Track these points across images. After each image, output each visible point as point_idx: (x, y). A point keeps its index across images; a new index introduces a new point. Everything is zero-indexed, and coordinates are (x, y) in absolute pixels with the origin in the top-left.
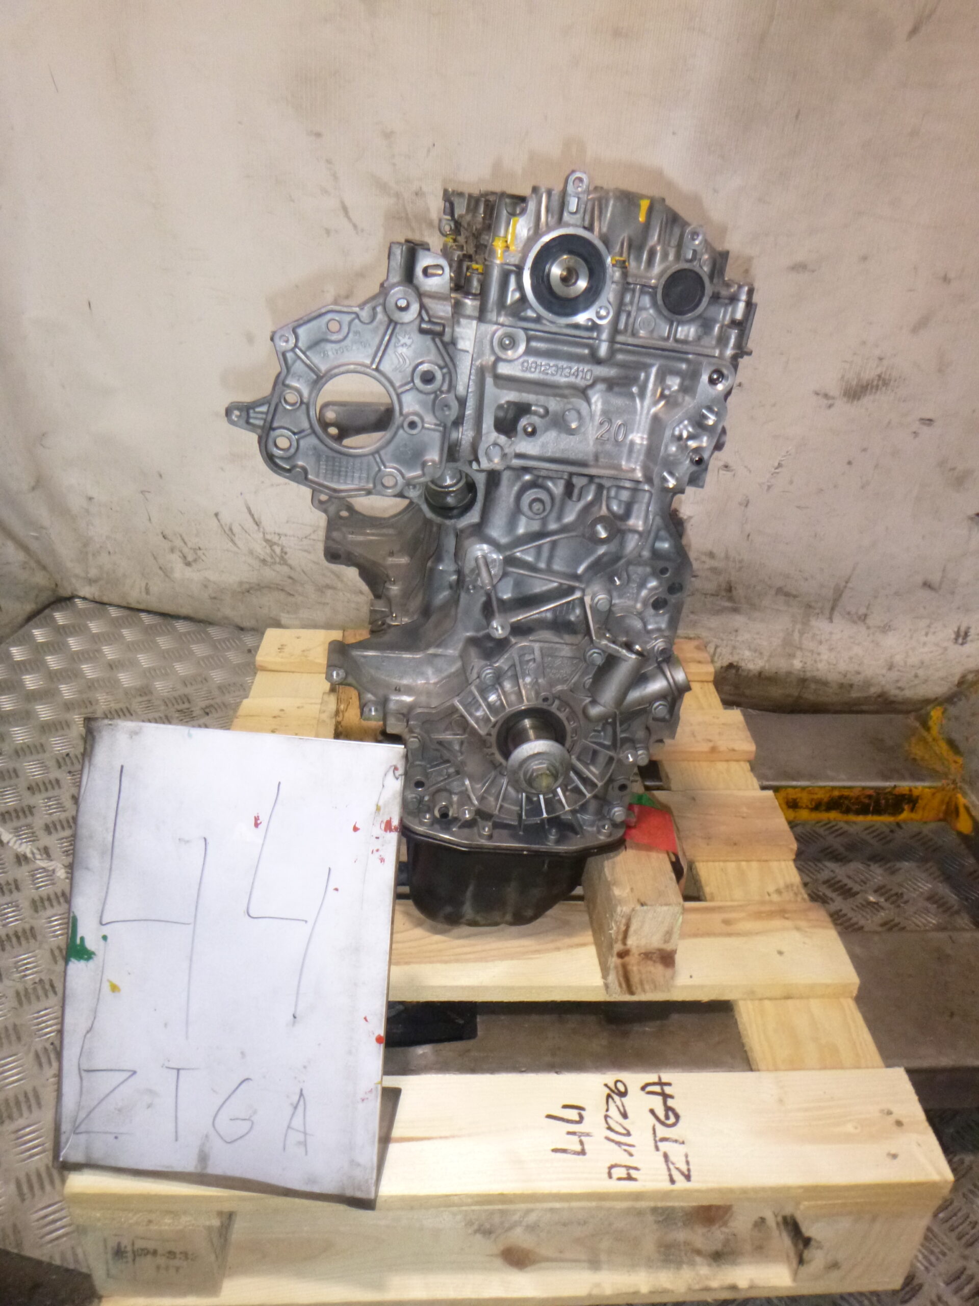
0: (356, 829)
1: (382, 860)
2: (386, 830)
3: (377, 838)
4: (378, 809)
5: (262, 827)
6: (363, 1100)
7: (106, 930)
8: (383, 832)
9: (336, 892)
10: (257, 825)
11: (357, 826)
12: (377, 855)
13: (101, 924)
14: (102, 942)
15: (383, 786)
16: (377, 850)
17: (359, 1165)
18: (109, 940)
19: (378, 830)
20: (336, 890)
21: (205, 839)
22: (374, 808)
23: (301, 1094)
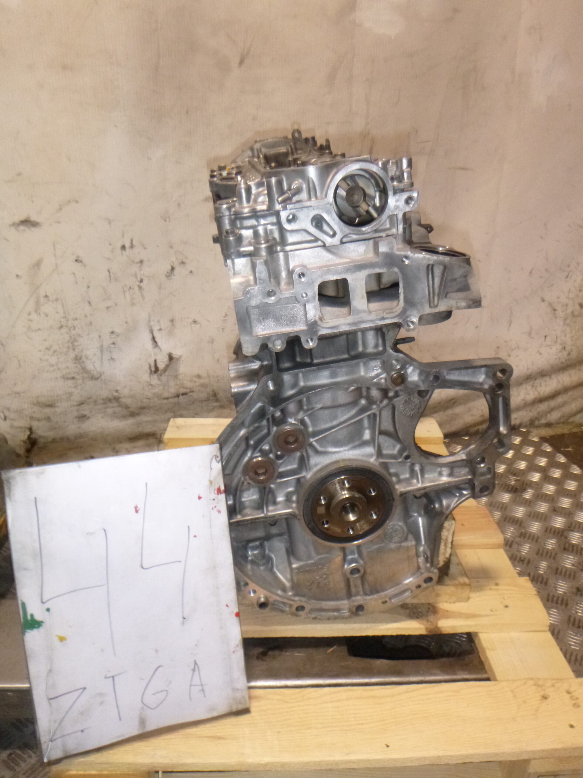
0: (200, 498)
1: (219, 512)
2: (218, 494)
3: (214, 500)
4: (211, 482)
5: (141, 512)
6: (234, 652)
7: (47, 605)
8: (217, 496)
9: (195, 538)
10: (137, 511)
11: (201, 496)
12: (215, 509)
13: (43, 603)
14: (47, 613)
15: (211, 468)
16: (215, 507)
17: (238, 690)
18: (51, 611)
19: (213, 495)
20: (195, 536)
21: (104, 530)
22: (208, 483)
23: (195, 663)
